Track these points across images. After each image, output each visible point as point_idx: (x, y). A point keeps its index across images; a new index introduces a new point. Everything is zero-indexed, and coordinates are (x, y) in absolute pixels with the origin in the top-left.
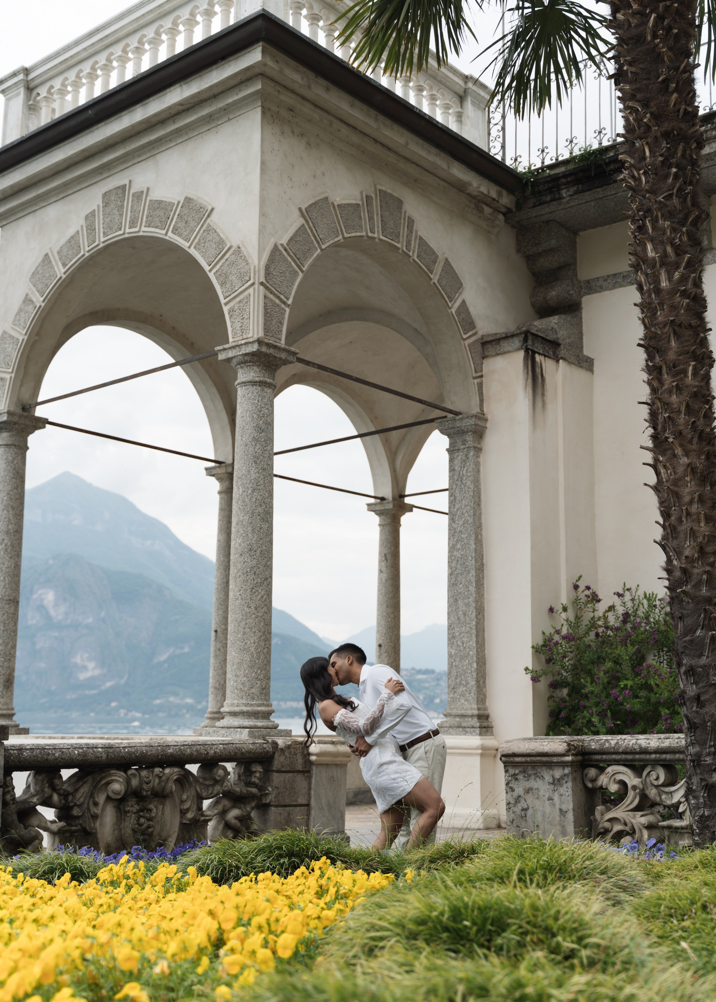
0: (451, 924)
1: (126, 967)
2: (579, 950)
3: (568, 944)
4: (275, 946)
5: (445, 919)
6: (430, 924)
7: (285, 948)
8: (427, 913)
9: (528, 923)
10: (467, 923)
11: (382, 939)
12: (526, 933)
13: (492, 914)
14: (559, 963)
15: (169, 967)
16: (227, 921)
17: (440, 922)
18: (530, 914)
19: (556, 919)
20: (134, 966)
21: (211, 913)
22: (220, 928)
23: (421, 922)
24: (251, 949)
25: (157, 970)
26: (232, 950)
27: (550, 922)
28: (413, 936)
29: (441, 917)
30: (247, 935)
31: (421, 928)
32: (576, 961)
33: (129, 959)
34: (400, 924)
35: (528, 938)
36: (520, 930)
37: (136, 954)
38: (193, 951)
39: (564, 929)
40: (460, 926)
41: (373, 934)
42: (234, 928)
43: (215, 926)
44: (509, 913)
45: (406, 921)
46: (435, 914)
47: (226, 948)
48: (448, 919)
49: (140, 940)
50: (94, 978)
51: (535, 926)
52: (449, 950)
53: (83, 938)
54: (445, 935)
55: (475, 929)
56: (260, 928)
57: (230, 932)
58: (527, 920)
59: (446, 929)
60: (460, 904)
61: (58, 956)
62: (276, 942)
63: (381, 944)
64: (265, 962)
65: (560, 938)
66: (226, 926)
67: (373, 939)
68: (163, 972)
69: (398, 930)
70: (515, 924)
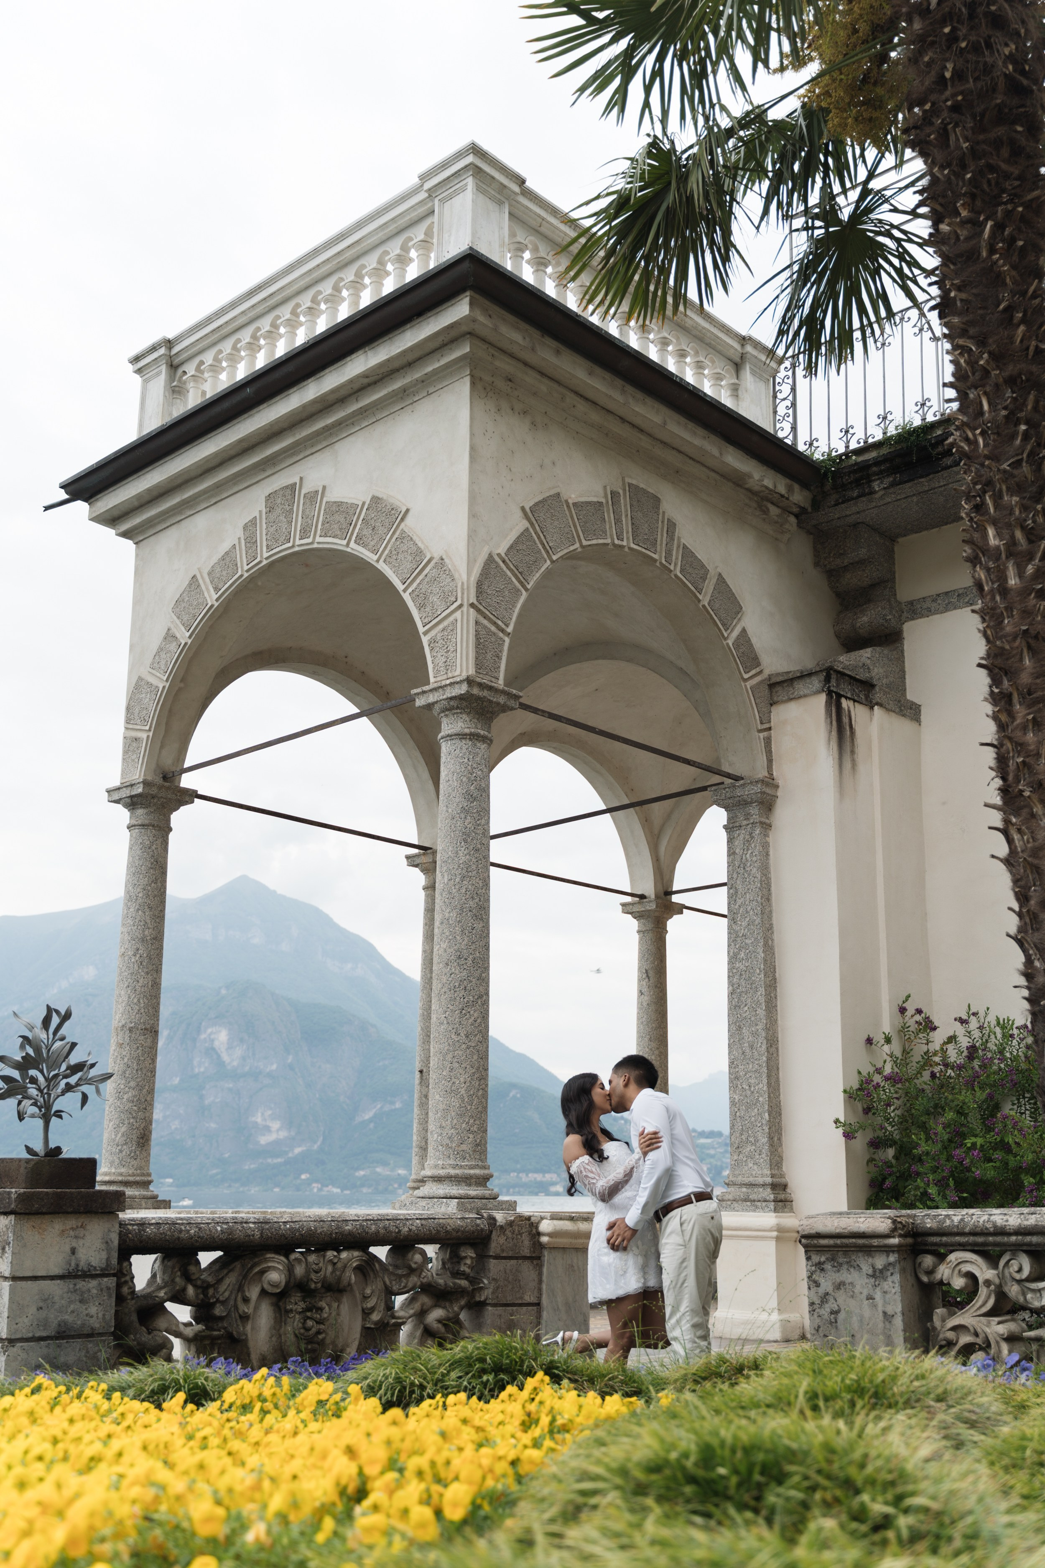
0: (700, 1473)
1: (204, 1531)
2: (895, 1517)
3: (878, 1507)
4: (441, 1501)
5: (689, 1464)
6: (667, 1472)
7: (455, 1505)
8: (662, 1453)
9: (819, 1472)
10: (722, 1471)
11: (594, 1493)
12: (813, 1489)
13: (760, 1457)
14: (865, 1536)
15: (269, 1532)
16: (372, 1462)
17: (683, 1469)
18: (820, 1457)
19: (862, 1466)
20: (221, 1531)
21: (351, 1452)
22: (361, 1473)
23: (654, 1468)
24: (402, 1505)
25: (250, 1537)
26: (376, 1508)
27: (853, 1471)
28: (641, 1490)
29: (684, 1461)
30: (399, 1485)
31: (654, 1477)
32: (890, 1534)
33: (209, 1519)
34: (623, 1472)
35: (818, 1496)
36: (806, 1484)
37: (221, 1512)
38: (307, 1510)
39: (871, 1482)
40: (712, 1475)
41: (587, 1485)
42: (382, 1473)
43: (353, 1469)
44: (792, 1456)
45: (630, 1465)
46: (673, 1456)
47: (367, 1503)
48: (696, 1464)
49: (230, 1490)
50: (161, 1547)
51: (829, 1477)
52: (695, 1512)
53: (143, 1486)
54: (688, 1490)
55: (734, 1480)
56: (420, 1474)
57: (375, 1479)
58: (816, 1466)
59: (692, 1480)
60: (715, 1442)
61: (92, 1514)
62: (441, 1495)
63: (593, 1501)
64: (422, 1525)
65: (865, 1497)
66: (371, 1471)
67: (584, 1493)
68: (257, 1540)
69: (619, 1481)
70: (796, 1473)
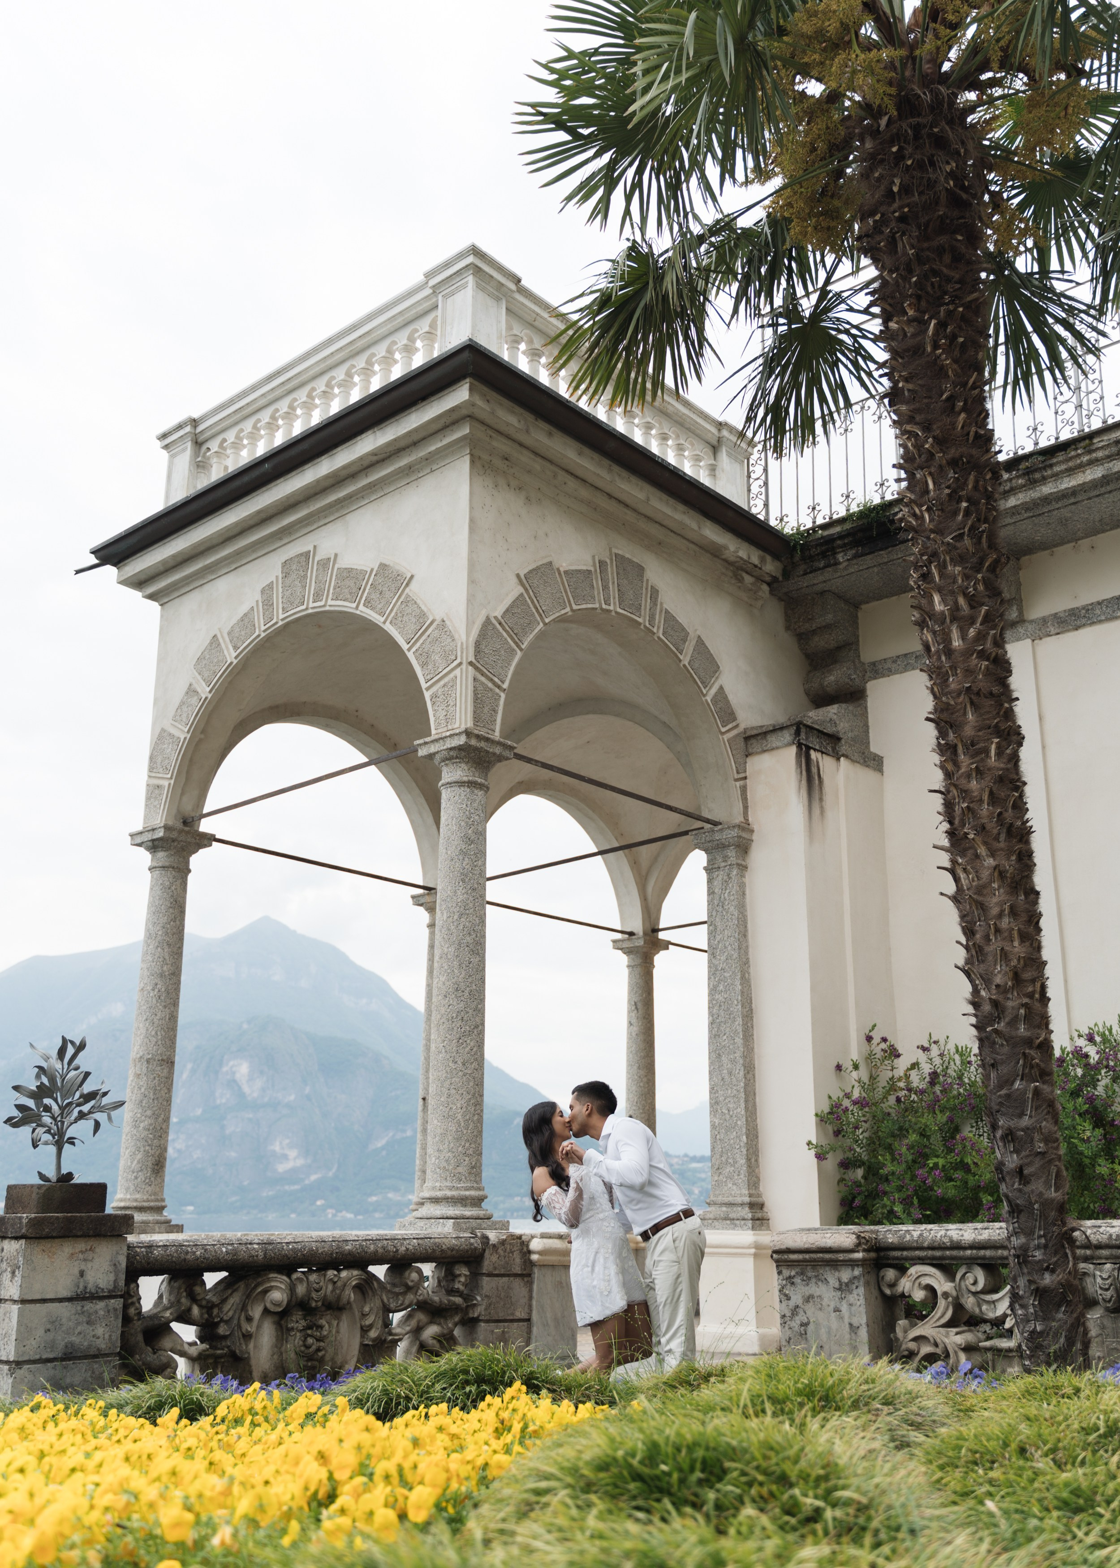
0: (646, 1471)
1: (172, 1536)
2: (824, 1510)
3: (810, 1502)
4: (406, 1505)
5: (635, 1462)
6: (614, 1470)
7: (419, 1508)
8: (609, 1452)
9: (758, 1468)
10: (664, 1467)
11: (547, 1491)
12: (750, 1484)
13: (700, 1453)
14: (794, 1529)
15: (235, 1535)
16: (342, 1467)
17: (630, 1466)
18: (757, 1455)
19: (796, 1461)
20: (190, 1536)
21: (322, 1457)
22: (331, 1477)
23: (603, 1466)
24: (368, 1510)
25: (216, 1541)
26: (343, 1511)
27: (787, 1467)
28: (588, 1487)
29: (630, 1460)
30: (366, 1489)
31: (602, 1475)
32: (819, 1527)
33: (177, 1525)
34: (574, 1471)
35: (753, 1491)
36: (744, 1479)
37: (190, 1517)
38: (274, 1513)
39: (804, 1477)
40: (657, 1472)
41: (544, 1484)
42: (351, 1478)
43: (323, 1474)
44: (733, 1453)
45: (581, 1464)
46: (620, 1453)
47: (334, 1507)
48: (641, 1462)
49: (200, 1496)
50: (131, 1554)
51: (765, 1473)
52: (638, 1508)
53: (115, 1494)
54: (632, 1486)
55: (675, 1476)
56: (387, 1477)
57: (345, 1483)
58: (755, 1464)
59: (637, 1477)
60: (660, 1440)
61: (61, 1522)
62: (406, 1498)
63: (544, 1499)
64: (386, 1527)
65: (797, 1491)
66: (338, 1476)
67: (538, 1492)
68: (223, 1543)
69: (569, 1480)
70: (736, 1469)
